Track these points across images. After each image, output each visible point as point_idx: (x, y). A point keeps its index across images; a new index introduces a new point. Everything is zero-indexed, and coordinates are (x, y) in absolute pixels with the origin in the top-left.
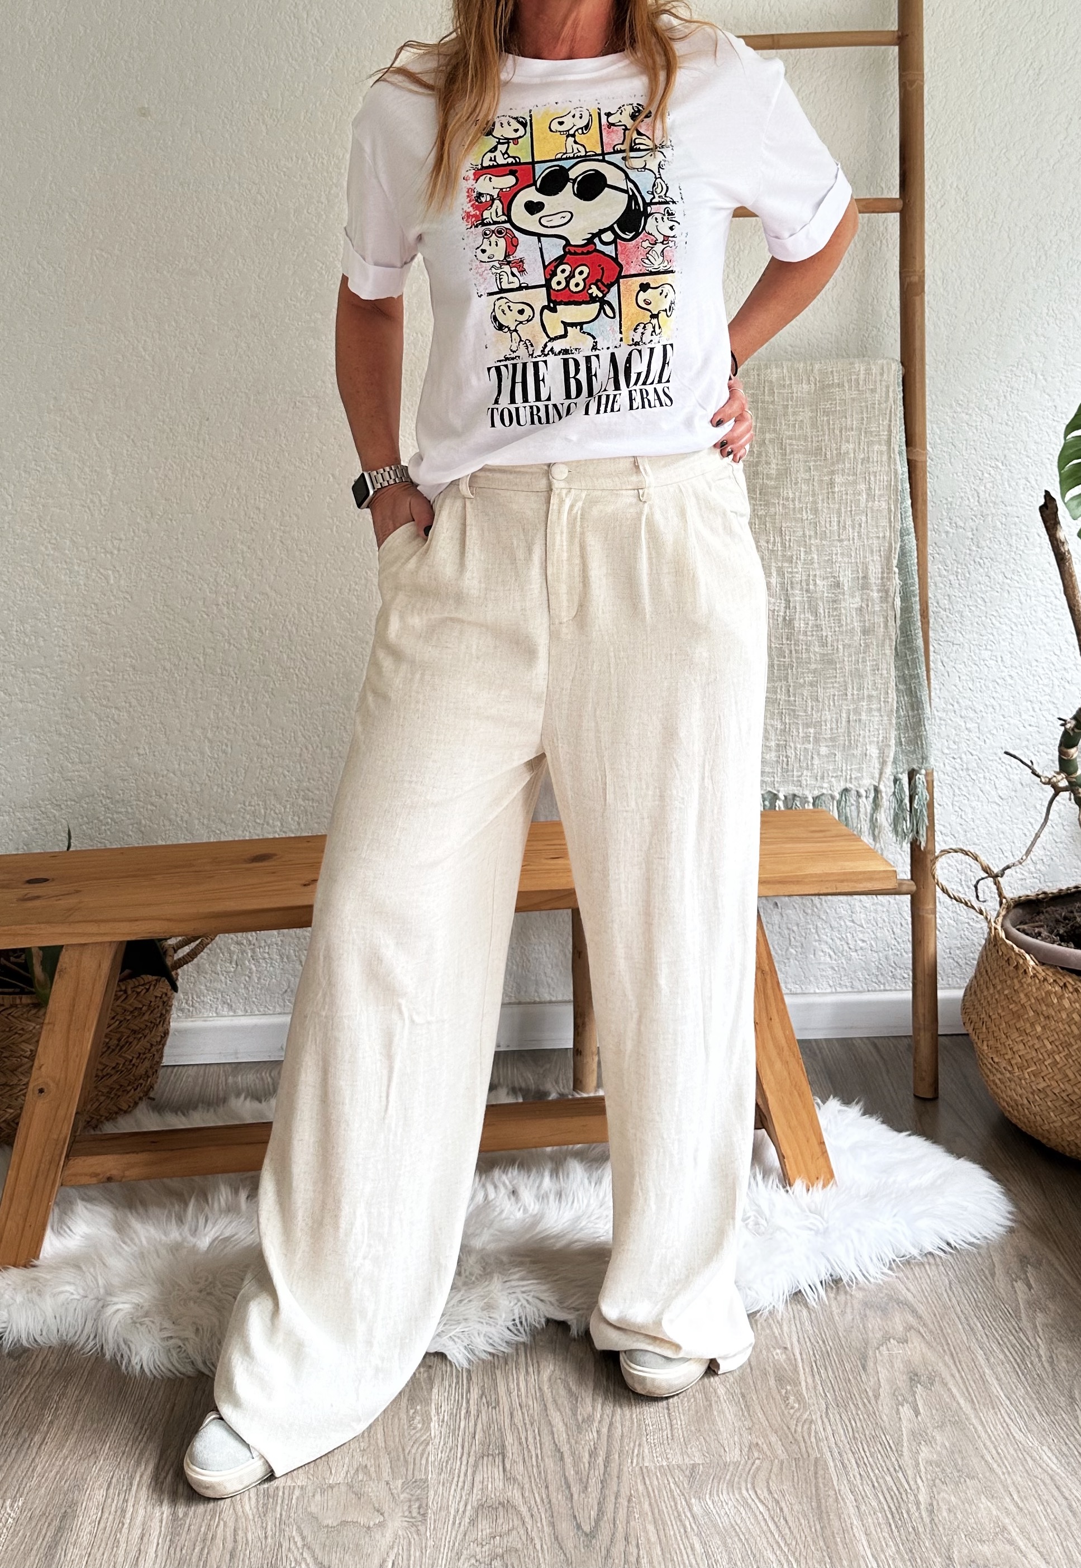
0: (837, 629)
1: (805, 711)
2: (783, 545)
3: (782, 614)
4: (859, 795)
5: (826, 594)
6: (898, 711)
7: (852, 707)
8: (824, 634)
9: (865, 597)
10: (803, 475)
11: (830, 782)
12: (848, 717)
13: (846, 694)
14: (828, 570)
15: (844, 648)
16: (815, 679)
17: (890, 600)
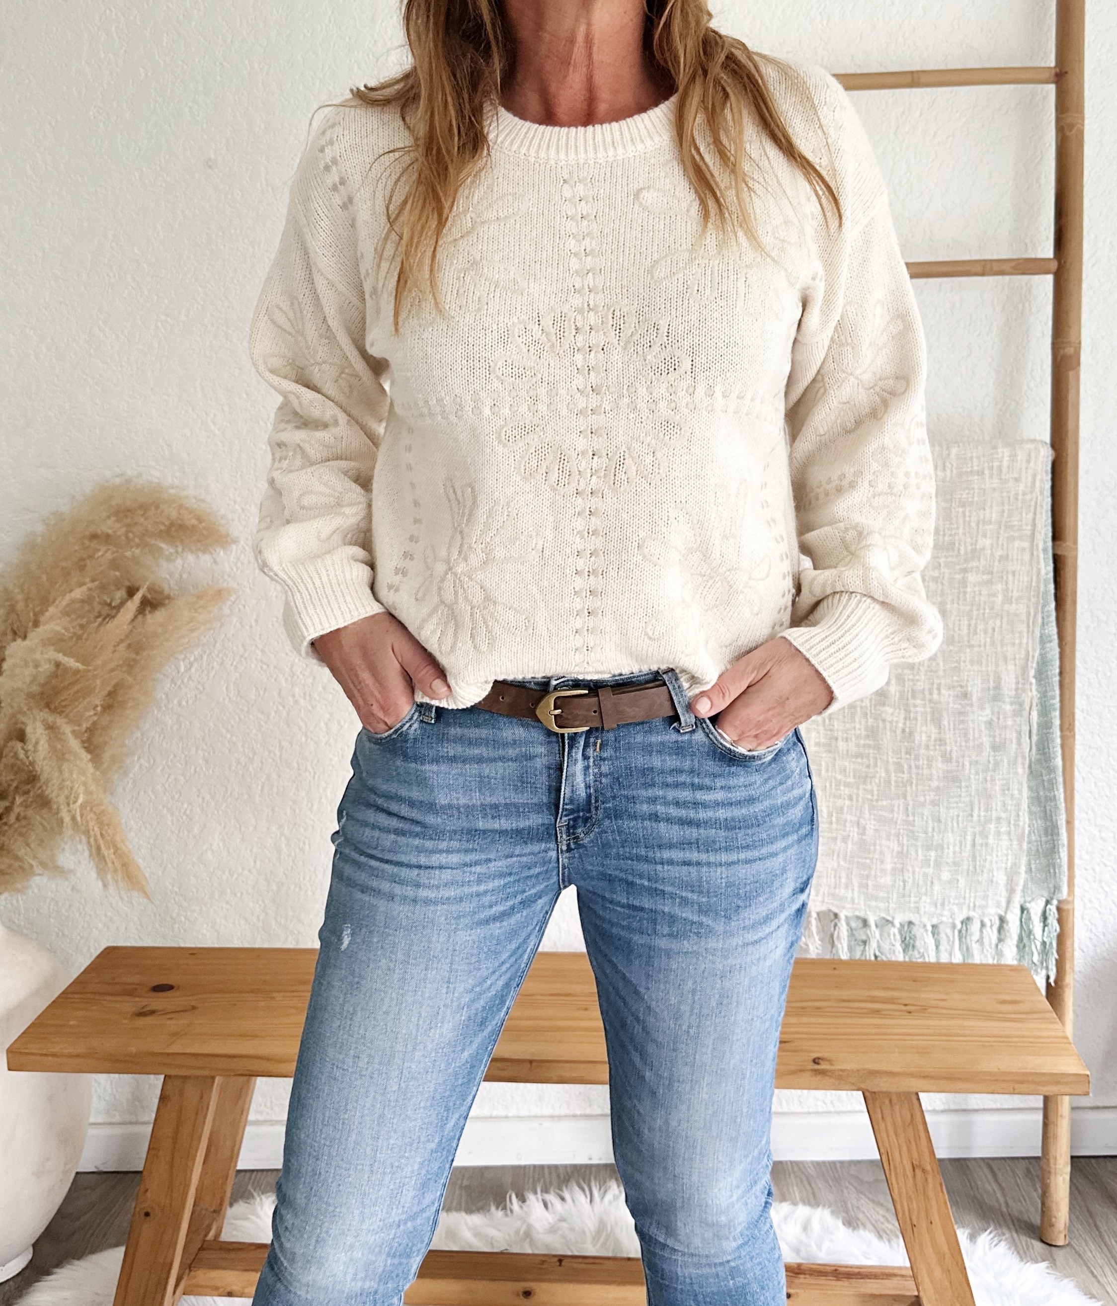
1: (926, 832)
3: (901, 725)
4: (983, 925)
5: (951, 705)
6: (1030, 833)
7: (978, 829)
8: (949, 749)
11: (950, 910)
12: (974, 840)
13: (972, 816)
14: (955, 678)
15: (970, 765)
16: (937, 798)
17: (1026, 713)
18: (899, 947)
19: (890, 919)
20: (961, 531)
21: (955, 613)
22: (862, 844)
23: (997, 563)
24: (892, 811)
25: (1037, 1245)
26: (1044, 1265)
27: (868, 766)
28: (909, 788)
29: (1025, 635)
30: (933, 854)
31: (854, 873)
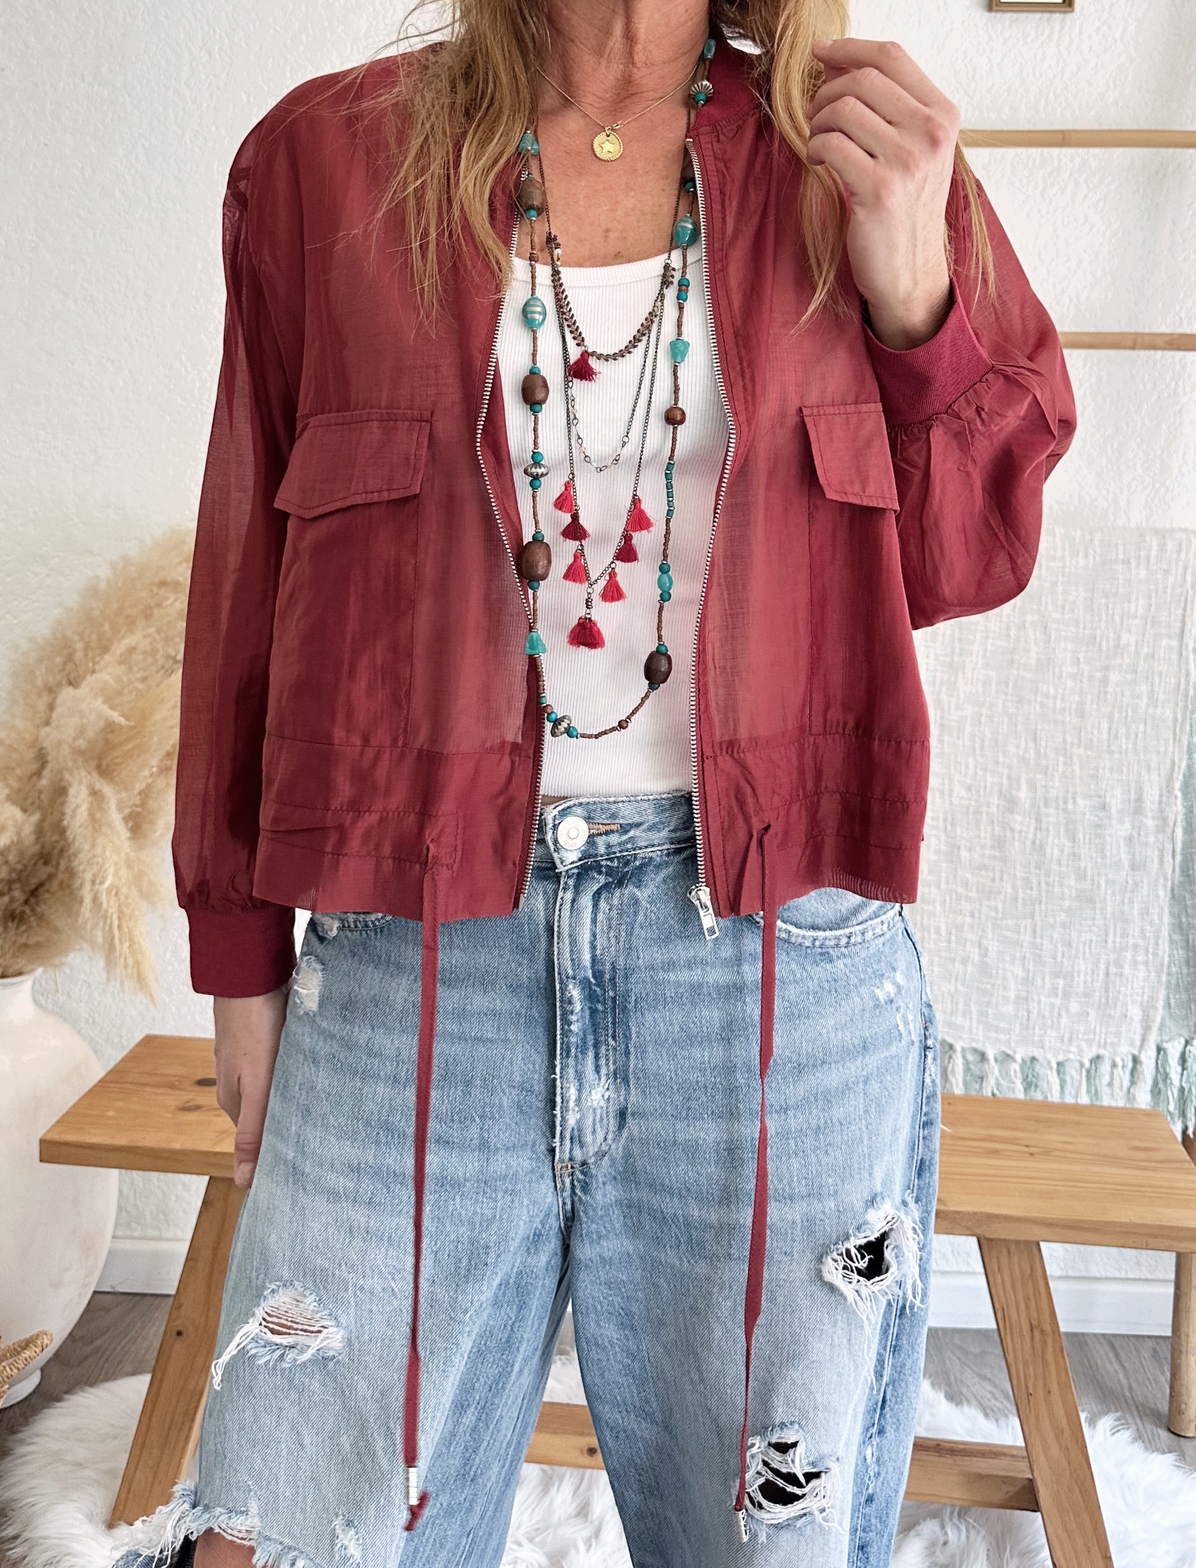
0: (1099, 860)
1: (1055, 958)
2: (1038, 753)
3: (1031, 836)
4: (1114, 1065)
6: (1169, 965)
7: (1112, 957)
8: (1083, 865)
9: (1137, 824)
10: (1069, 669)
11: (1078, 1046)
12: (1107, 969)
13: (1106, 942)
14: (1092, 787)
15: (1107, 882)
16: (1068, 919)
17: (1169, 830)
18: (1019, 1086)
19: (1010, 1052)
20: (1103, 625)
21: (1094, 714)
22: (983, 968)
23: (1142, 662)
24: (1019, 932)
25: (1164, 1434)
26: (1170, 1458)
27: (993, 880)
28: (1037, 907)
29: (1171, 742)
30: (1061, 982)
31: (974, 998)
